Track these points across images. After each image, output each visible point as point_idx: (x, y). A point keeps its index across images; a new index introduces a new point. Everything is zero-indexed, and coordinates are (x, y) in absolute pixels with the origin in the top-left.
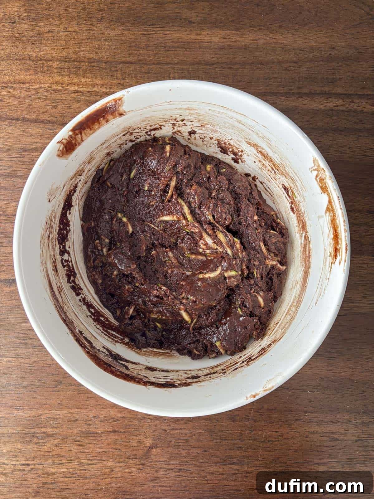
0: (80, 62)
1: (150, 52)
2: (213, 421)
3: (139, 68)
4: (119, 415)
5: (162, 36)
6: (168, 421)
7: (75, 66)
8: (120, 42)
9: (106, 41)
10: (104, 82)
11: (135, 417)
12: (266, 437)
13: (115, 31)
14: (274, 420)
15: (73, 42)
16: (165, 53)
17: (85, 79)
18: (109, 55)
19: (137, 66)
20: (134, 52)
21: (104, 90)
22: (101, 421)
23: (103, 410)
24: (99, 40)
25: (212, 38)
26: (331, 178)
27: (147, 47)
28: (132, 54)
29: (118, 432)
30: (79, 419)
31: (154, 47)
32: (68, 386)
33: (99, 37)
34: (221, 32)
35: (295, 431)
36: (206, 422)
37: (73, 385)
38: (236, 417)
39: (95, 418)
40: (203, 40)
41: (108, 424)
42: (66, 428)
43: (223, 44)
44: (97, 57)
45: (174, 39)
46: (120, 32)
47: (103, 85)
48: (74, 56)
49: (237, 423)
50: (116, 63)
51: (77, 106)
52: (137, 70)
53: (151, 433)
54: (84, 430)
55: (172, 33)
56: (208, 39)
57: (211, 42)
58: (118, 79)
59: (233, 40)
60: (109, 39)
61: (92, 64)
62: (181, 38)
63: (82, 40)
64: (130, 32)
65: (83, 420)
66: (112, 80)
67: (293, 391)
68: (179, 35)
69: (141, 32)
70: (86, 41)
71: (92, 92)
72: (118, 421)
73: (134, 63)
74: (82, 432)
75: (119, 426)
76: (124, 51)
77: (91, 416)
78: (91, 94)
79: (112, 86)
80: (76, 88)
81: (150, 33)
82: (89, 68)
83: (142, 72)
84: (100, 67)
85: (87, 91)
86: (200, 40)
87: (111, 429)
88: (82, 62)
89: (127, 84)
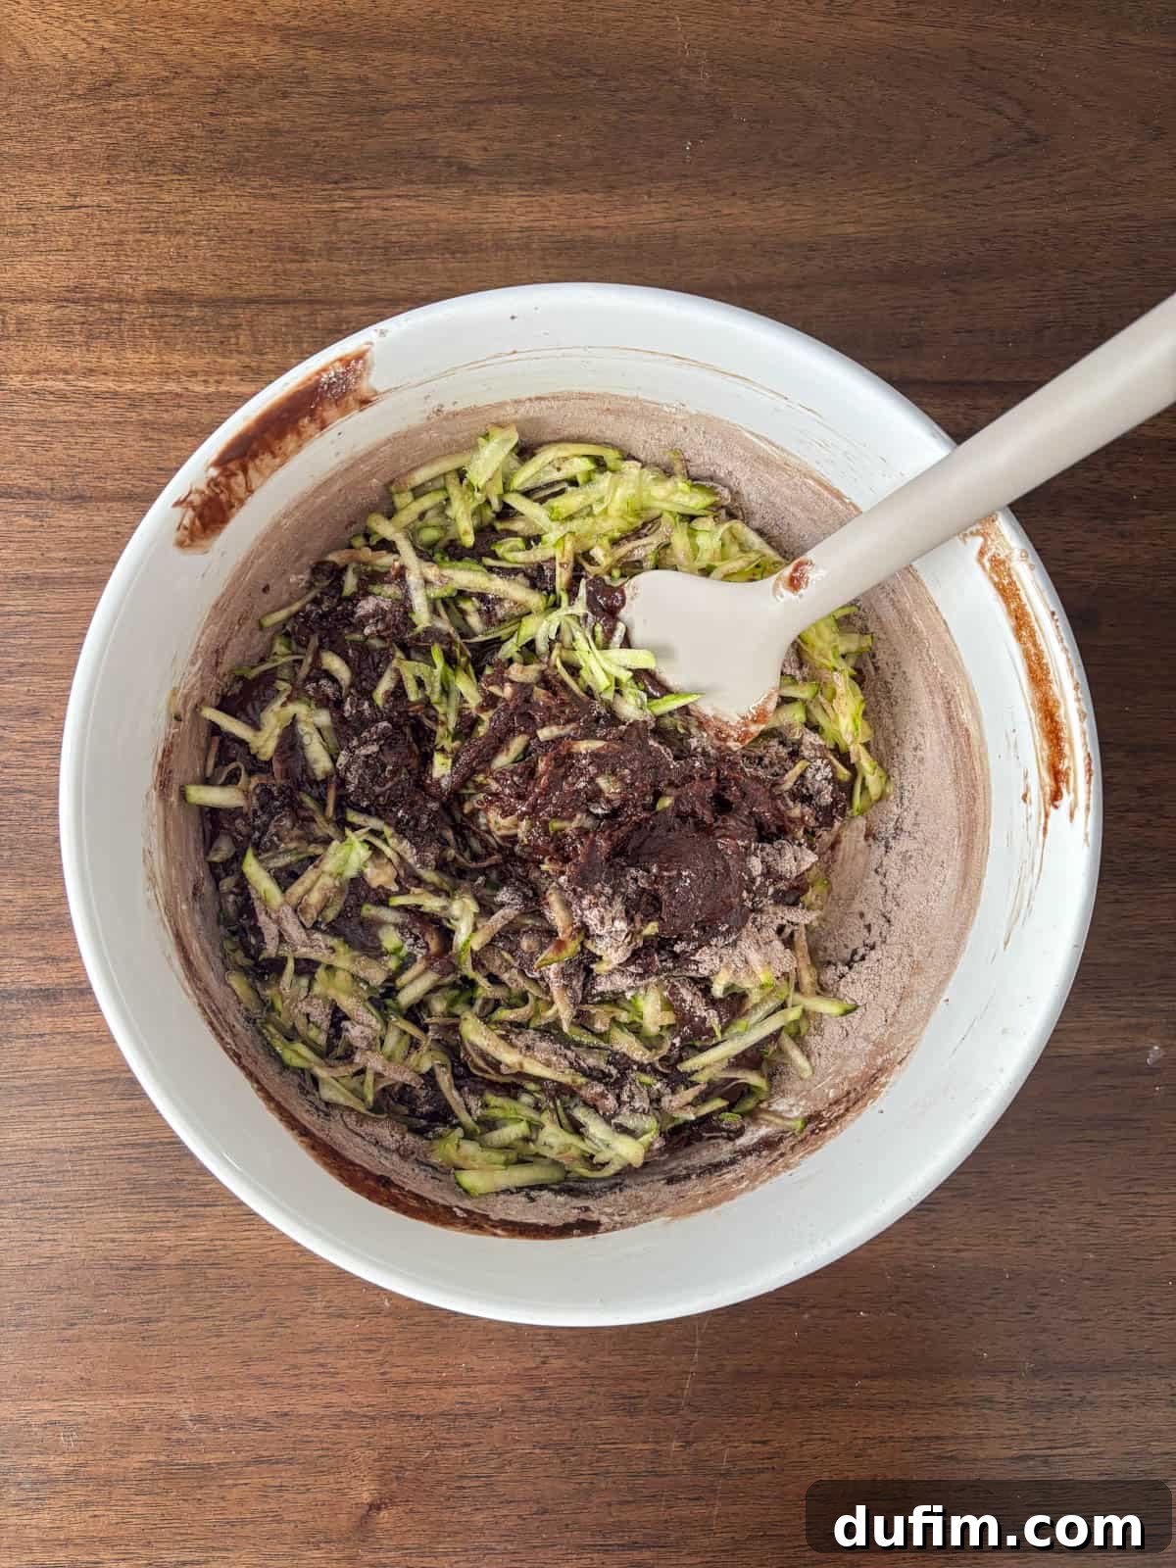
0: (120, 301)
1: (341, 265)
2: (567, 1416)
3: (305, 315)
4: (273, 1409)
5: (375, 214)
6: (428, 1423)
7: (104, 316)
8: (244, 236)
9: (200, 234)
10: (197, 363)
11: (322, 1411)
12: (732, 1461)
13: (230, 203)
14: (758, 1408)
15: (98, 240)
16: (385, 269)
17: (137, 355)
18: (212, 278)
19: (301, 312)
20: (288, 266)
21: (199, 388)
22: (215, 1430)
23: (222, 1394)
24: (178, 232)
25: (531, 217)
26: (1027, 556)
27: (330, 250)
28: (285, 272)
29: (270, 1461)
30: (147, 1427)
31: (354, 248)
32: (110, 1322)
33: (178, 222)
34: (560, 198)
35: (823, 1439)
36: (545, 1419)
37: (125, 1320)
38: (638, 1400)
39: (198, 1419)
40: (505, 226)
41: (238, 1437)
42: (109, 1455)
43: (569, 235)
44: (175, 286)
45: (417, 222)
46: (244, 204)
47: (194, 374)
48: (102, 283)
49: (642, 1418)
50: (235, 302)
51: (116, 441)
52: (300, 322)
53: (375, 1460)
54: (162, 1458)
55: (408, 203)
56: (522, 221)
57: (528, 229)
58: (240, 353)
59: (601, 222)
60: (209, 229)
61: (160, 309)
62: (437, 221)
63: (124, 232)
64: (277, 204)
65: (159, 1429)
66: (224, 357)
67: (815, 1312)
68: (429, 209)
69: (310, 203)
70: (139, 236)
71: (163, 396)
72: (267, 1427)
73: (294, 302)
74: (156, 1463)
75: (271, 1442)
76: (258, 264)
77: (185, 1415)
78: (158, 401)
79: (222, 373)
80: (109, 384)
81: (338, 205)
82: (148, 320)
83: (316, 329)
84: (185, 318)
85: (144, 394)
86: (497, 226)
87: (248, 1454)
88: (128, 302)
89: (271, 367)
